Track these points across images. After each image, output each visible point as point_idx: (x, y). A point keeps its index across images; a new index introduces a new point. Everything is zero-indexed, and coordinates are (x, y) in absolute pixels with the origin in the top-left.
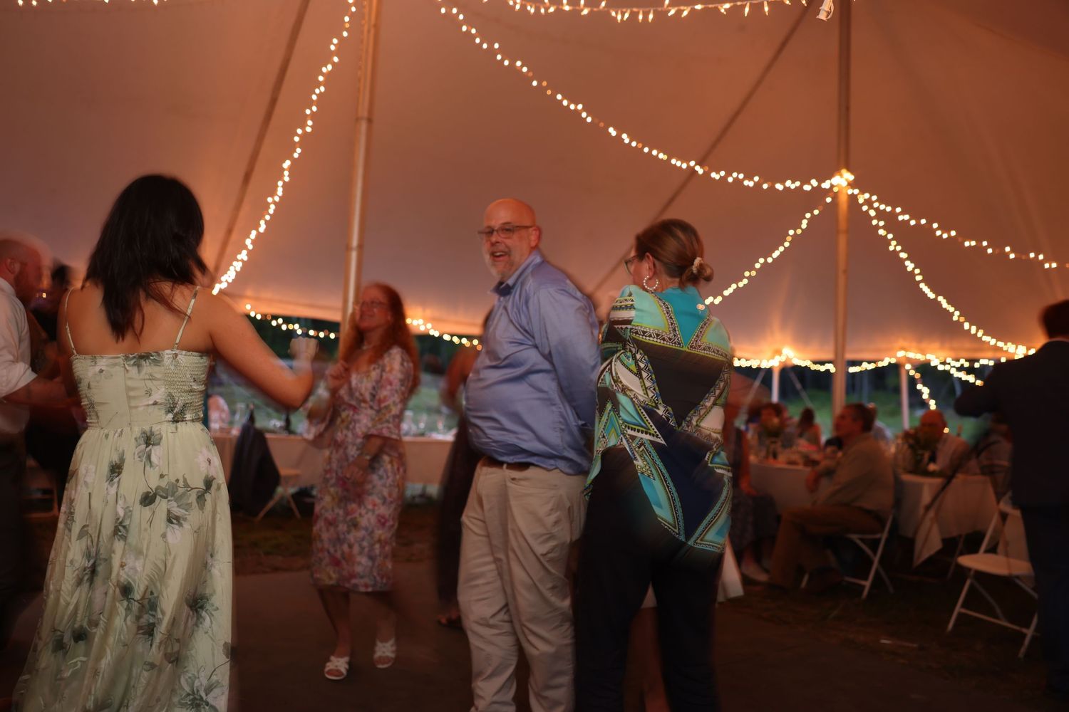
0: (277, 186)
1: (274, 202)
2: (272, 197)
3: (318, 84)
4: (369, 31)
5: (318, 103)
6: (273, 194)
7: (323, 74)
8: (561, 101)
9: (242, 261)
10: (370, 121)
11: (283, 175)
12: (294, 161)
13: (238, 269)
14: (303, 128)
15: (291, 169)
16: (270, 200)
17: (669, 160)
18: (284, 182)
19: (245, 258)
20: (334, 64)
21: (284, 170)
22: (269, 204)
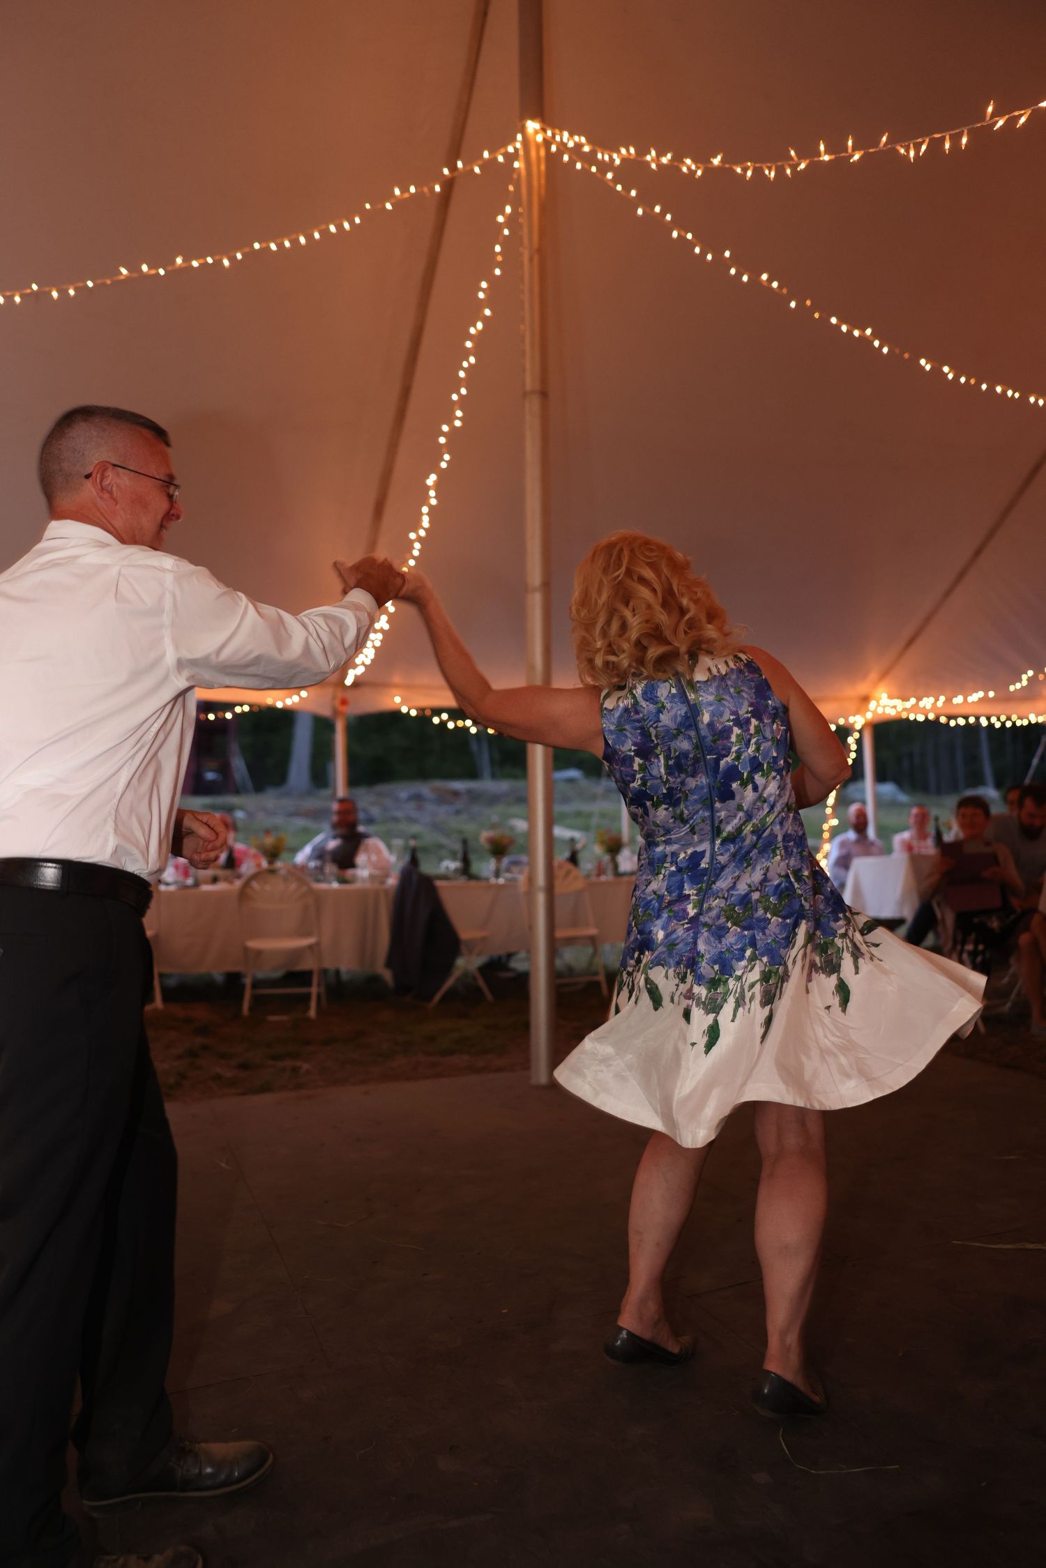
0: (422, 514)
1: (419, 539)
2: (416, 531)
3: (466, 354)
4: (531, 260)
5: (468, 383)
6: (416, 526)
7: (471, 337)
8: (838, 327)
9: (382, 631)
10: (544, 394)
11: (428, 497)
12: (441, 474)
13: (378, 644)
14: (450, 423)
15: (437, 486)
16: (412, 536)
17: (1024, 398)
18: (431, 507)
19: (386, 627)
20: (486, 320)
21: (428, 488)
22: (412, 542)
